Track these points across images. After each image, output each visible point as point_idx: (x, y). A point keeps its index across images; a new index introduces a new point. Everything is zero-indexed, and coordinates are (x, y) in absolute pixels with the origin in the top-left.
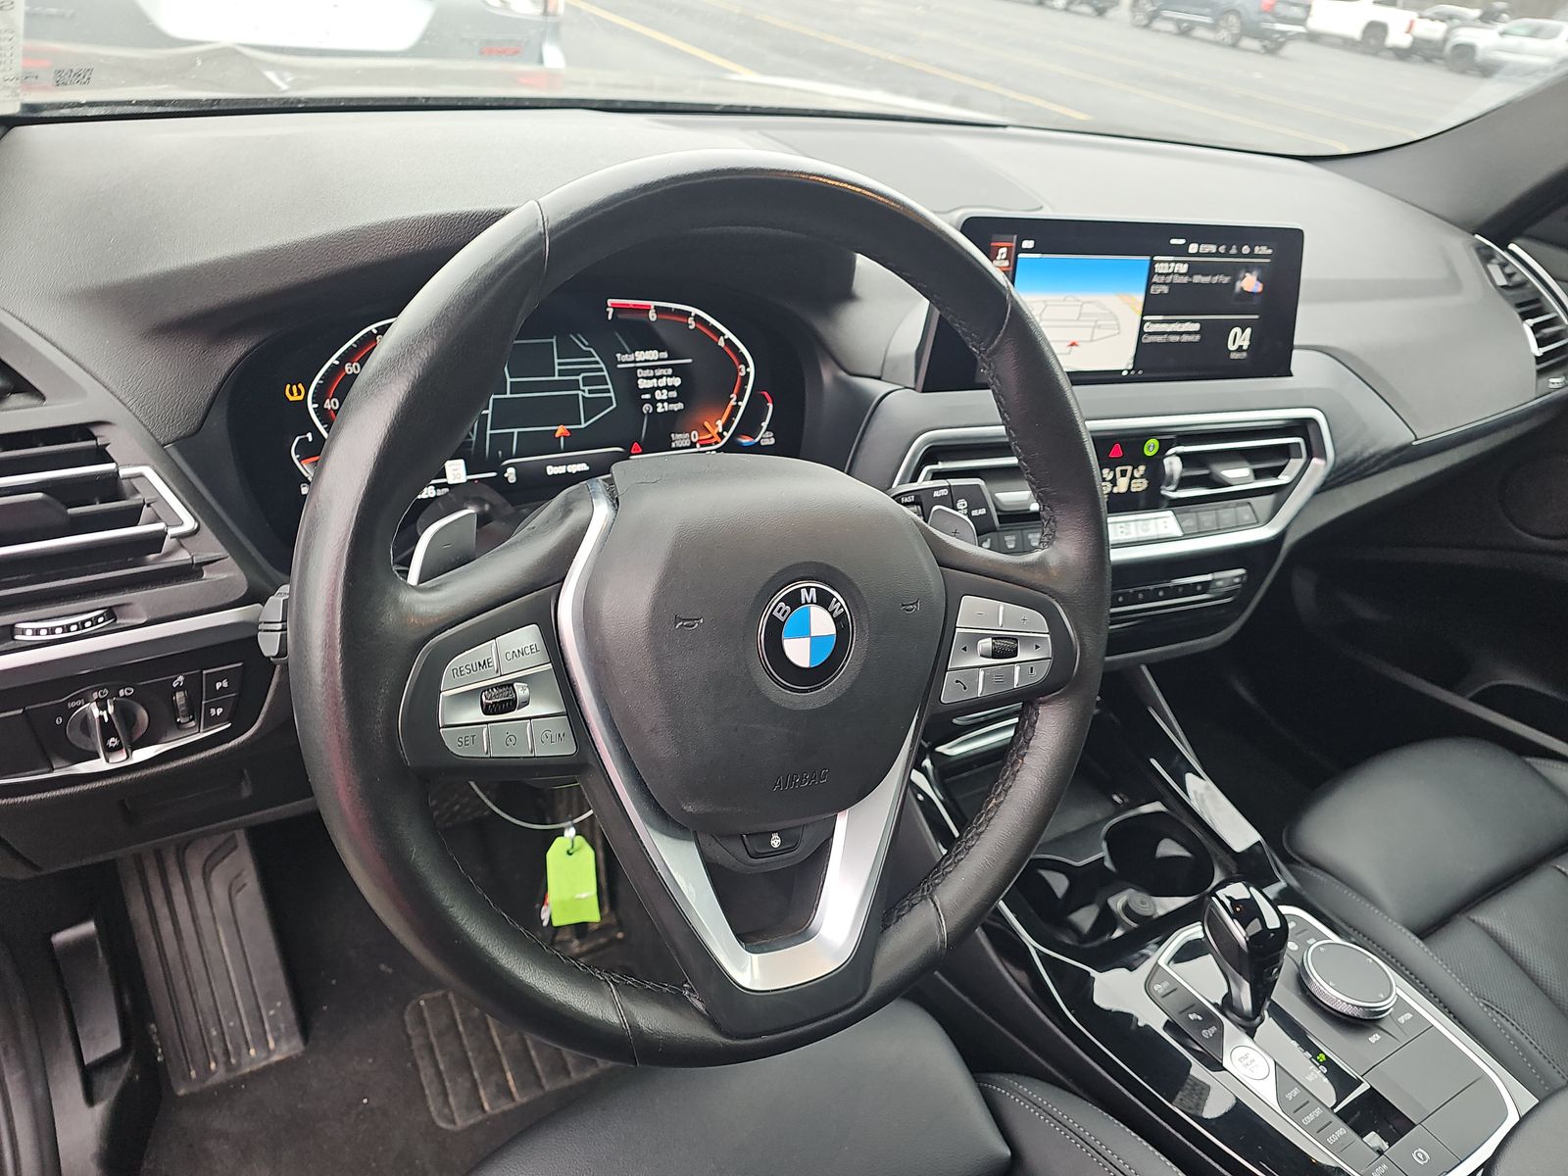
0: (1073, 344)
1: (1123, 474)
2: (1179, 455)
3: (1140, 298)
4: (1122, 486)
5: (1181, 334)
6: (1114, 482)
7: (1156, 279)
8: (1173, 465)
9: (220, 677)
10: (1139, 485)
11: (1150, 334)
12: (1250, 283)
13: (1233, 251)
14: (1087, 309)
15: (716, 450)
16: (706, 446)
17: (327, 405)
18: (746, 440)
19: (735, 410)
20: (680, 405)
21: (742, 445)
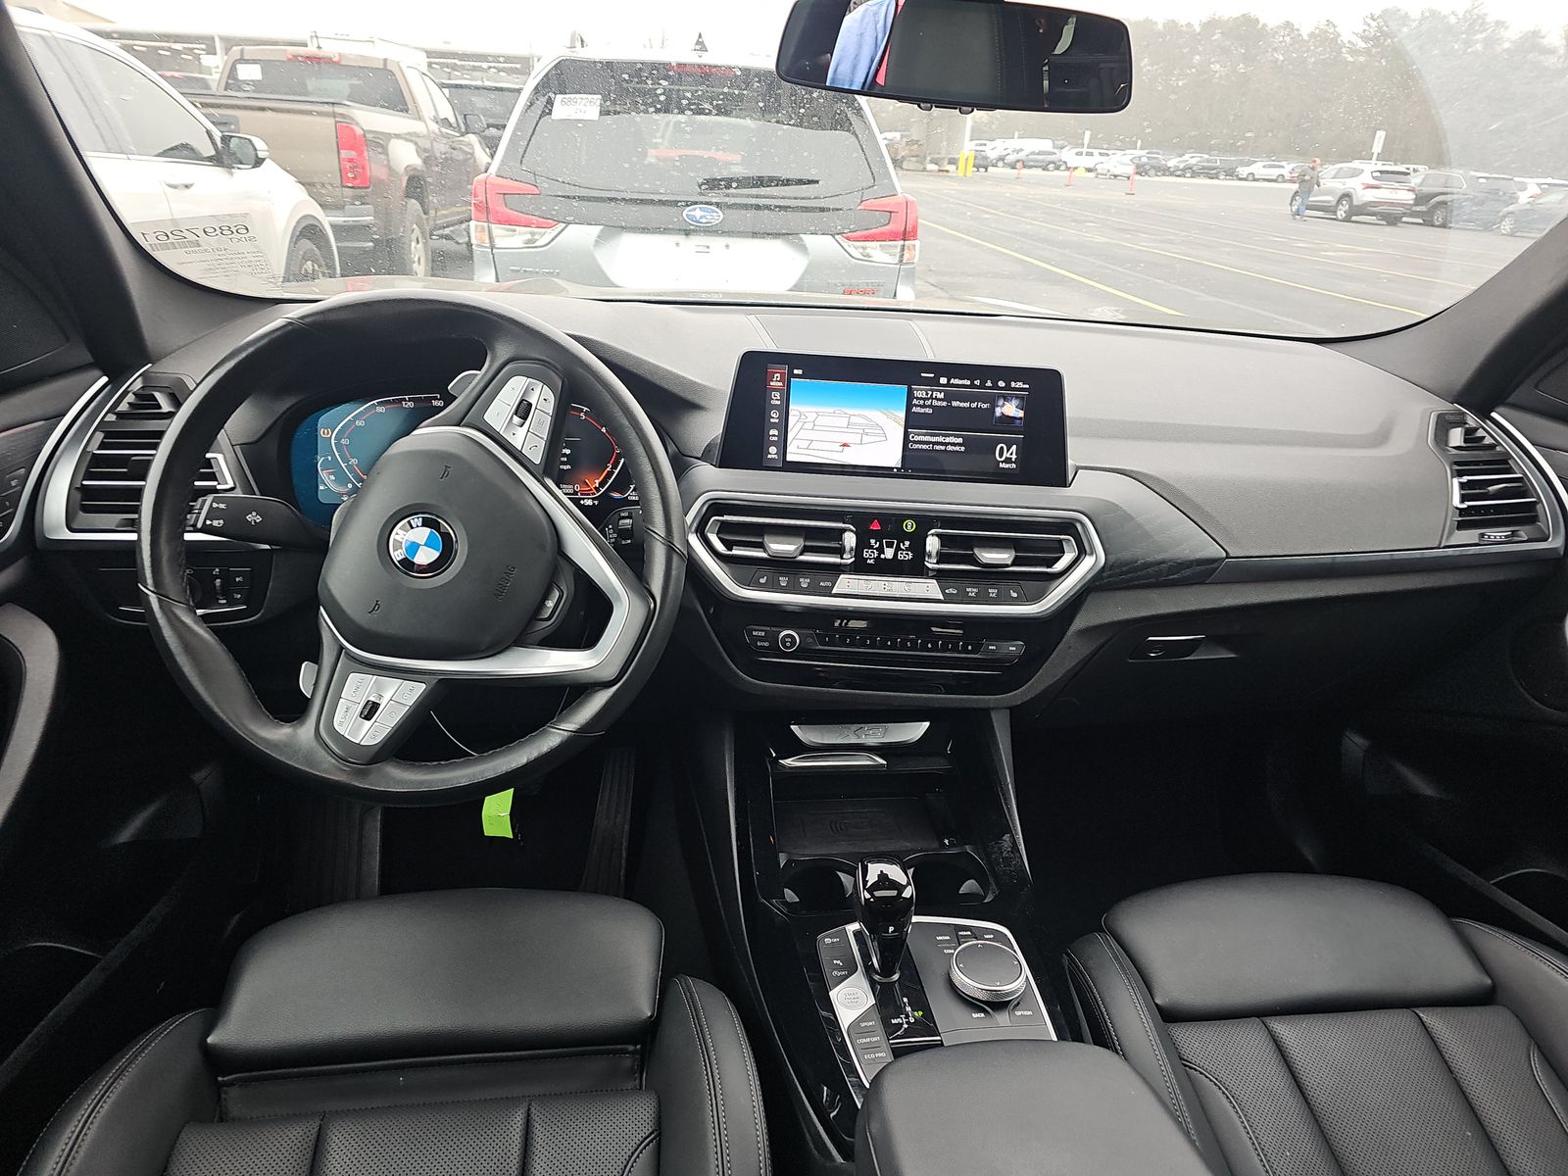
0: (845, 445)
1: (890, 545)
2: (938, 535)
3: (902, 415)
4: (889, 553)
5: (946, 444)
6: (881, 550)
7: (915, 401)
8: (932, 544)
9: (238, 574)
10: (906, 556)
11: (915, 442)
12: (1011, 409)
13: (989, 384)
14: (853, 420)
15: (593, 499)
16: (585, 494)
17: (343, 441)
18: (616, 495)
19: (610, 474)
20: (568, 467)
21: (612, 498)
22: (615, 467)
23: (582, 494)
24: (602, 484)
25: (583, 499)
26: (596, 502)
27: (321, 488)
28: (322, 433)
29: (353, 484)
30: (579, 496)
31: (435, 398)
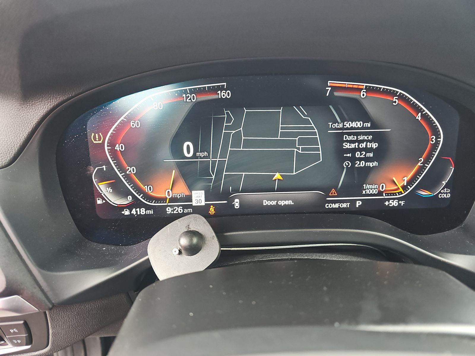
15: (399, 199)
16: (391, 194)
17: (117, 148)
18: (424, 193)
19: (422, 169)
20: (375, 164)
21: (420, 197)
22: (427, 161)
23: (387, 194)
24: (410, 183)
25: (388, 200)
26: (402, 203)
27: (99, 202)
28: (94, 138)
29: (134, 196)
30: (384, 197)
31: (222, 88)
